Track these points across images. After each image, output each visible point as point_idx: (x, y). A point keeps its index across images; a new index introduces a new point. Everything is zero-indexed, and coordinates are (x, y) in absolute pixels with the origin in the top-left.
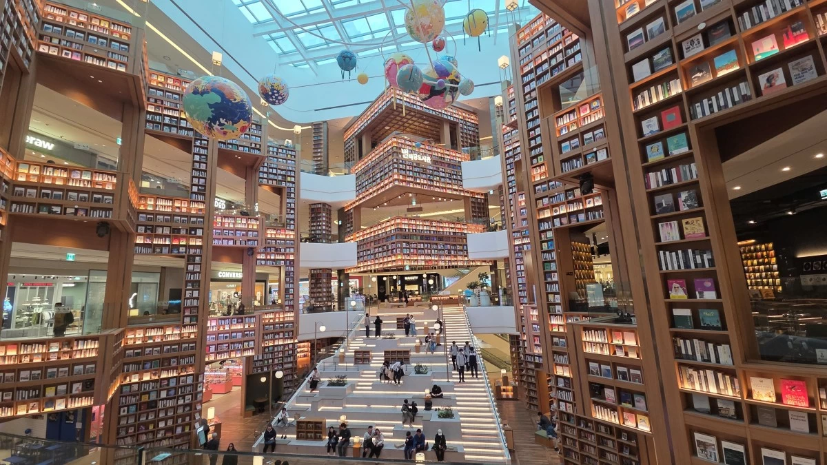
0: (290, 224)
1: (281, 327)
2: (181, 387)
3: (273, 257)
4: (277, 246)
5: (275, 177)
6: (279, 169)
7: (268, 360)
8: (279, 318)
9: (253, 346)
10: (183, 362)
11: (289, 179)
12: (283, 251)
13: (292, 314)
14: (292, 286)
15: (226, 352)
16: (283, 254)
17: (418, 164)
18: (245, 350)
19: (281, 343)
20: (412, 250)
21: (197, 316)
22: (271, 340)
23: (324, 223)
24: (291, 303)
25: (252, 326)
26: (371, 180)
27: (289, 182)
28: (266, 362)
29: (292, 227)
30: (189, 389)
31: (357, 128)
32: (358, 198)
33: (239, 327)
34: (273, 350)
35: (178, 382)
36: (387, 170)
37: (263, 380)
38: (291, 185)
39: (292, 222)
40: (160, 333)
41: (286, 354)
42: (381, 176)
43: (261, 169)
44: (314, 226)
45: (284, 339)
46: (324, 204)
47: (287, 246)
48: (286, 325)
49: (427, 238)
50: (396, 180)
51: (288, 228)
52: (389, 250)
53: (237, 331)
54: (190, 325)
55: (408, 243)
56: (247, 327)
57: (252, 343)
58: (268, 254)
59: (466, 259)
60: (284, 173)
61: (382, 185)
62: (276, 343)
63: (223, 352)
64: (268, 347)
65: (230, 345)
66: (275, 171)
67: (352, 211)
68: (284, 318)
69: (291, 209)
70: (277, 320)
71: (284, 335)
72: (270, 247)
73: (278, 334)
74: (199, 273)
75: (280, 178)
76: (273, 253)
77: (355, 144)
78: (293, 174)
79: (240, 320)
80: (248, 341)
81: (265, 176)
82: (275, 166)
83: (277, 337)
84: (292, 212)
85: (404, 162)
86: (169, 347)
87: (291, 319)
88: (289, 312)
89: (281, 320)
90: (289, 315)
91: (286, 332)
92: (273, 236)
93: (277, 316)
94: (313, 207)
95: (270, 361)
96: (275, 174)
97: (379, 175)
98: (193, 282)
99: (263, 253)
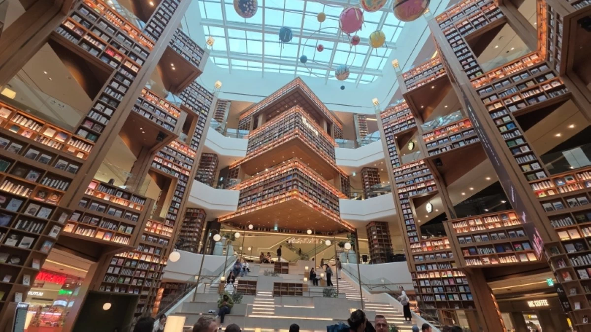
0: (194, 146)
1: (154, 241)
2: (24, 218)
3: (169, 166)
4: (177, 158)
5: (193, 105)
6: (198, 101)
7: (125, 277)
8: (155, 230)
9: (129, 233)
10: (46, 183)
11: (203, 112)
12: (181, 164)
13: (171, 231)
14: (179, 200)
15: (93, 228)
16: (180, 167)
17: (311, 132)
18: (118, 235)
19: (148, 260)
20: (305, 191)
21: (98, 136)
22: (137, 252)
23: (212, 170)
24: (173, 218)
25: (138, 209)
26: (267, 140)
27: (202, 113)
28: (121, 280)
29: (195, 149)
30: (35, 228)
31: (255, 110)
32: (248, 156)
33: (122, 203)
34: (136, 266)
35: (23, 208)
36: (288, 129)
37: (107, 306)
38: (203, 117)
39: (196, 144)
40: (35, 128)
41: (150, 276)
42: (279, 135)
43: (183, 93)
44: (202, 171)
45: (153, 256)
46: (216, 155)
47: (186, 161)
48: (161, 240)
49: (315, 187)
50: (296, 134)
51: (191, 147)
52: (281, 189)
53: (118, 208)
54: (83, 141)
55: (302, 184)
56: (131, 206)
57: (130, 229)
58: (166, 161)
59: (339, 218)
60: (200, 105)
61: (280, 140)
62: (143, 258)
63: (88, 228)
64: (131, 260)
65: (102, 222)
66: (193, 100)
67: (239, 167)
68: (161, 231)
69: (198, 134)
70: (152, 231)
71: (154, 252)
72: (170, 156)
73: (148, 247)
74: (123, 95)
75: (196, 107)
76: (171, 163)
77: (252, 120)
78: (207, 110)
79: (126, 196)
80: (126, 225)
81: (185, 99)
82: (195, 97)
83: (146, 251)
84: (199, 136)
85: (303, 125)
86: (37, 153)
87: (168, 235)
88: (168, 227)
89: (157, 232)
90: (167, 229)
91: (159, 248)
92: (176, 148)
93: (155, 226)
94: (204, 155)
95: (127, 280)
96: (194, 103)
97: (277, 134)
98: (111, 99)
99: (161, 158)
